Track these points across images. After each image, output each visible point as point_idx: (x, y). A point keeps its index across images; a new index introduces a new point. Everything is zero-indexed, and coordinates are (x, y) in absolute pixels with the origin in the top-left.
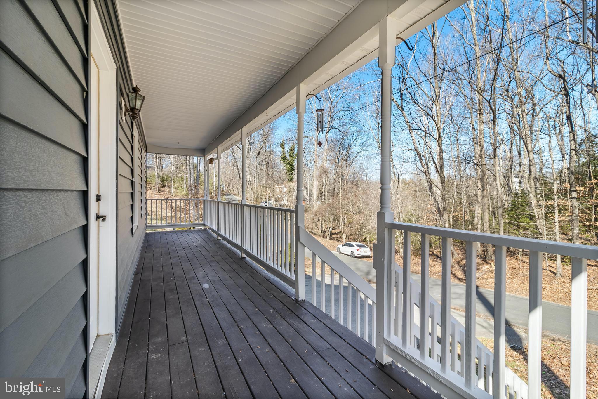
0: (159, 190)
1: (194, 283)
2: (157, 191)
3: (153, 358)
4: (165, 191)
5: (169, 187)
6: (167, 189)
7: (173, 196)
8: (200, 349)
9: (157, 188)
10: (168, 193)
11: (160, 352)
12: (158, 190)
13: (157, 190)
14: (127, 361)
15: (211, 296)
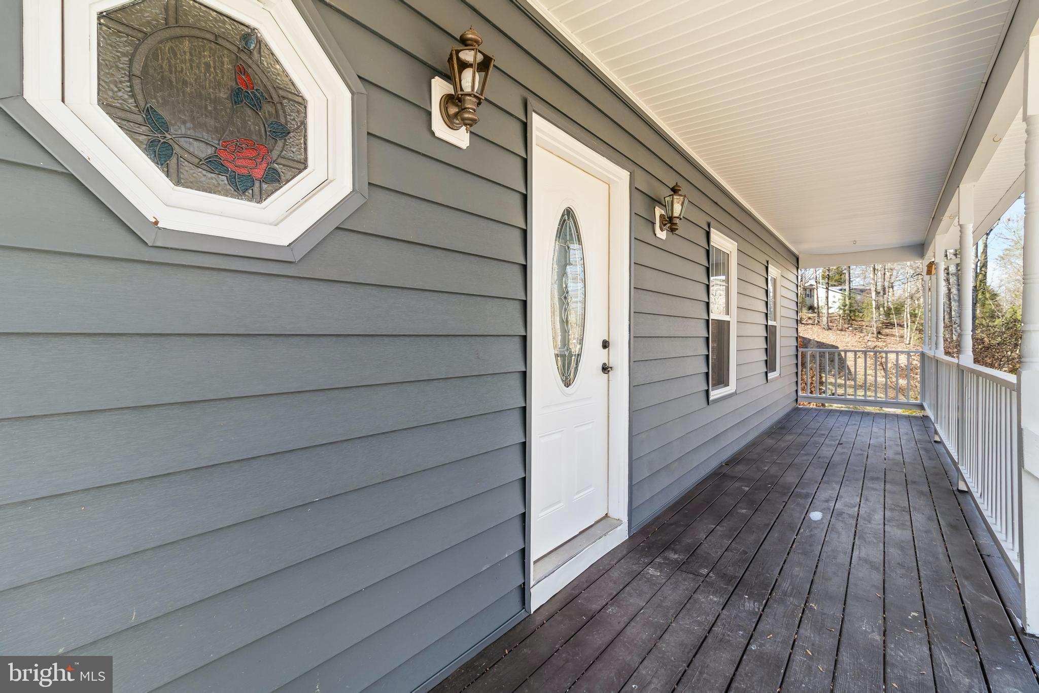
0: (879, 333)
1: (798, 504)
2: (875, 335)
3: (648, 573)
4: (893, 335)
5: (901, 326)
6: (896, 331)
7: (909, 344)
8: (711, 597)
9: (875, 329)
10: (898, 339)
11: (661, 571)
12: (875, 332)
13: (873, 333)
14: (622, 561)
15: (808, 534)
